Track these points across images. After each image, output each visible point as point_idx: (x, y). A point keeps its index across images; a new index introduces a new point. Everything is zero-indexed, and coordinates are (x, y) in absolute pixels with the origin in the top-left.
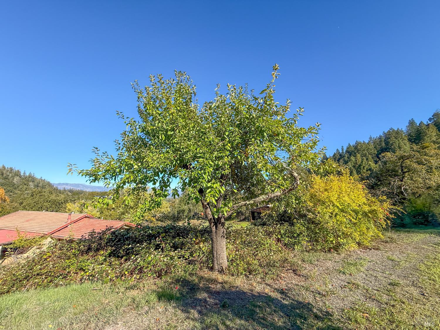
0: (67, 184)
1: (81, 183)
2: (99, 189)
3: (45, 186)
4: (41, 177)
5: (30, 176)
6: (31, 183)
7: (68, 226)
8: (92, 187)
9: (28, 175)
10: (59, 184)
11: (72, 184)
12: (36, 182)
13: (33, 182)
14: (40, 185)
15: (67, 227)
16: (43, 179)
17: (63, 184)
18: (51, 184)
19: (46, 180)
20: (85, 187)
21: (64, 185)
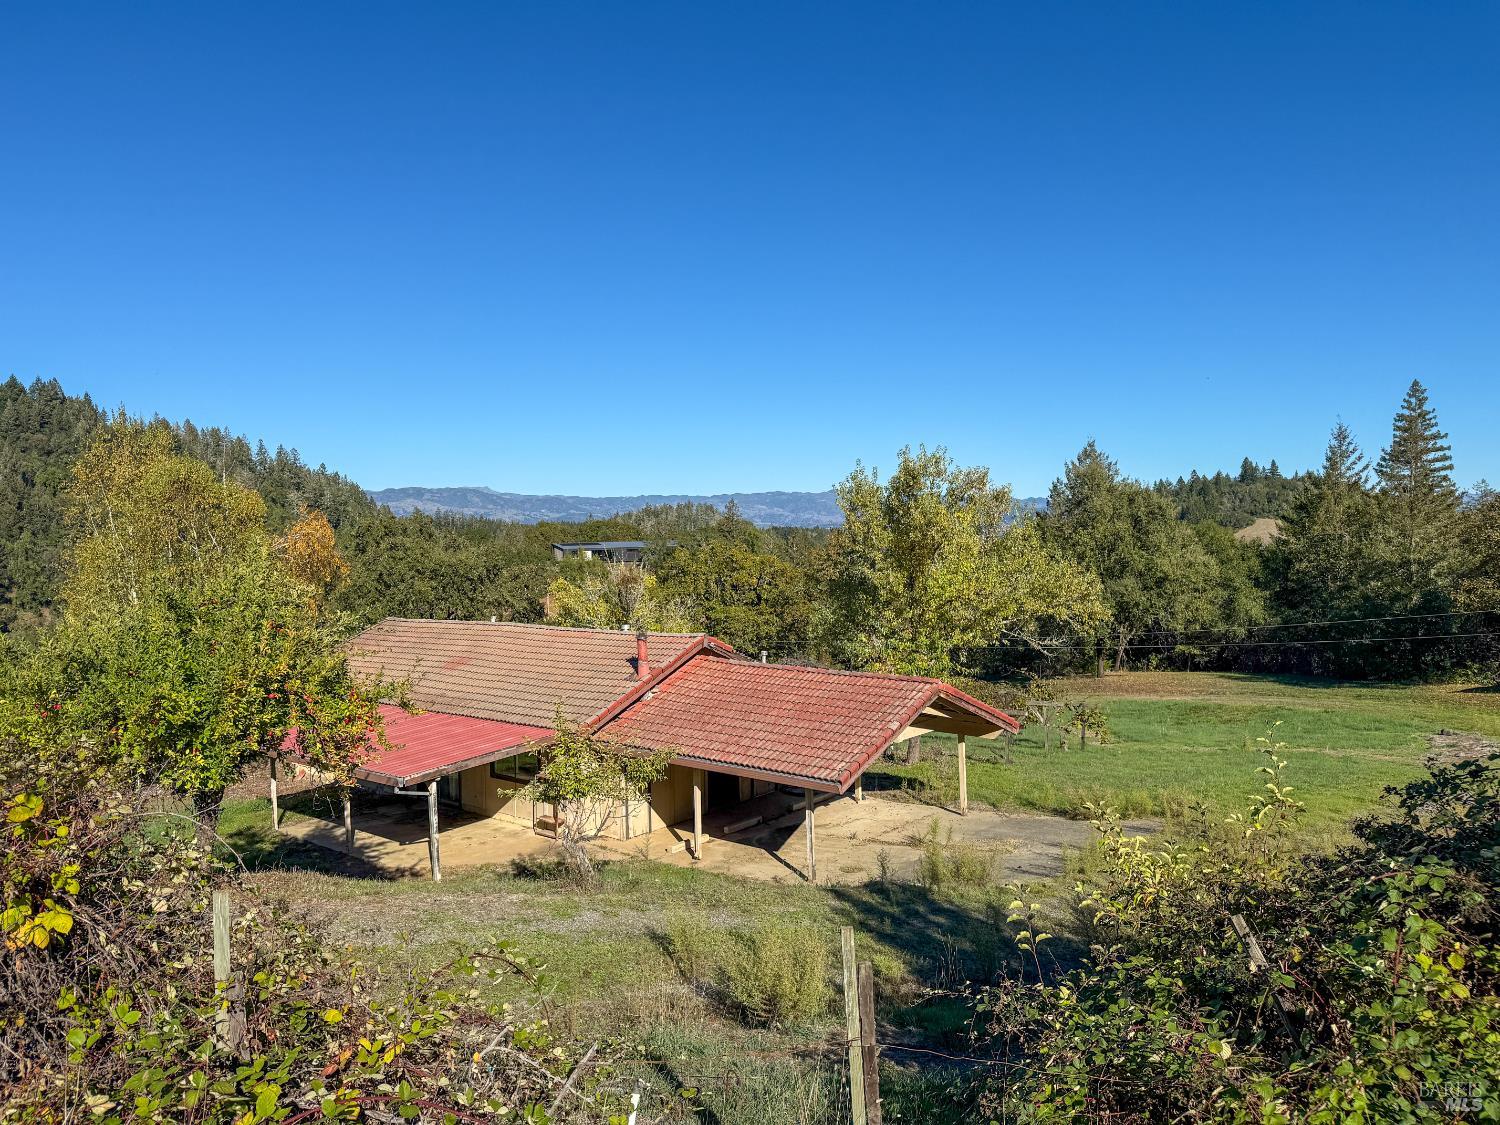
0: (418, 493)
1: (471, 485)
2: (550, 510)
3: (346, 503)
4: (323, 466)
5: (283, 464)
6: (293, 495)
7: (645, 698)
8: (523, 502)
9: (274, 456)
10: (390, 493)
11: (440, 491)
12: (308, 488)
13: (298, 489)
14: (327, 499)
15: (638, 700)
16: (330, 471)
17: (405, 493)
18: (363, 493)
19: (342, 475)
20: (494, 503)
21: (409, 496)
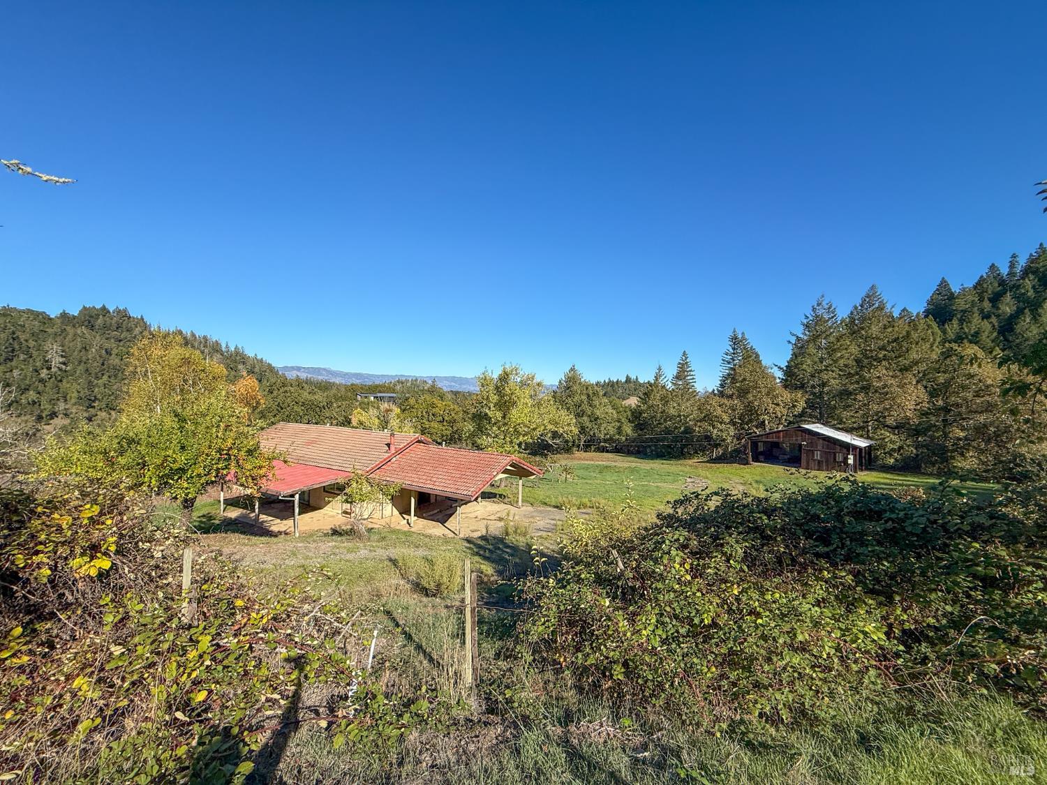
0: (299, 369)
1: (322, 367)
3: (265, 372)
5: (237, 353)
6: (240, 367)
7: (392, 460)
9: (233, 350)
10: (286, 368)
12: (248, 364)
13: (243, 364)
14: (257, 370)
15: (389, 461)
16: (259, 357)
17: (293, 368)
21: (294, 370)
